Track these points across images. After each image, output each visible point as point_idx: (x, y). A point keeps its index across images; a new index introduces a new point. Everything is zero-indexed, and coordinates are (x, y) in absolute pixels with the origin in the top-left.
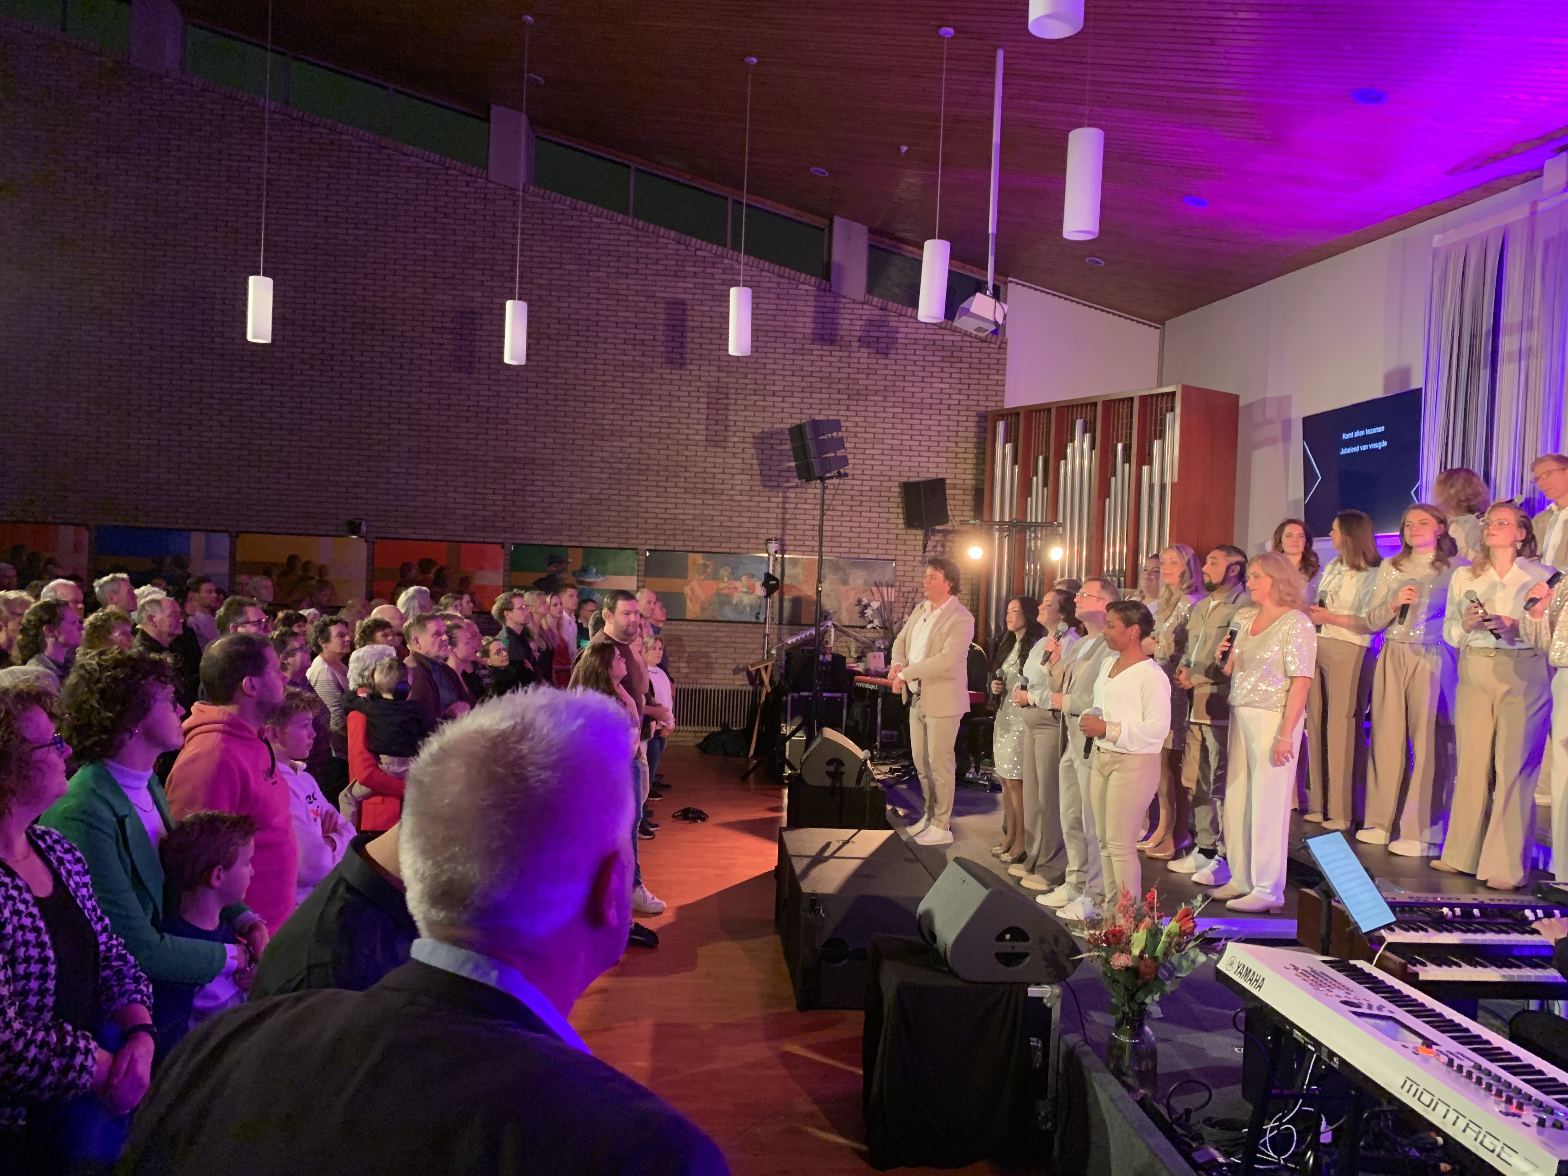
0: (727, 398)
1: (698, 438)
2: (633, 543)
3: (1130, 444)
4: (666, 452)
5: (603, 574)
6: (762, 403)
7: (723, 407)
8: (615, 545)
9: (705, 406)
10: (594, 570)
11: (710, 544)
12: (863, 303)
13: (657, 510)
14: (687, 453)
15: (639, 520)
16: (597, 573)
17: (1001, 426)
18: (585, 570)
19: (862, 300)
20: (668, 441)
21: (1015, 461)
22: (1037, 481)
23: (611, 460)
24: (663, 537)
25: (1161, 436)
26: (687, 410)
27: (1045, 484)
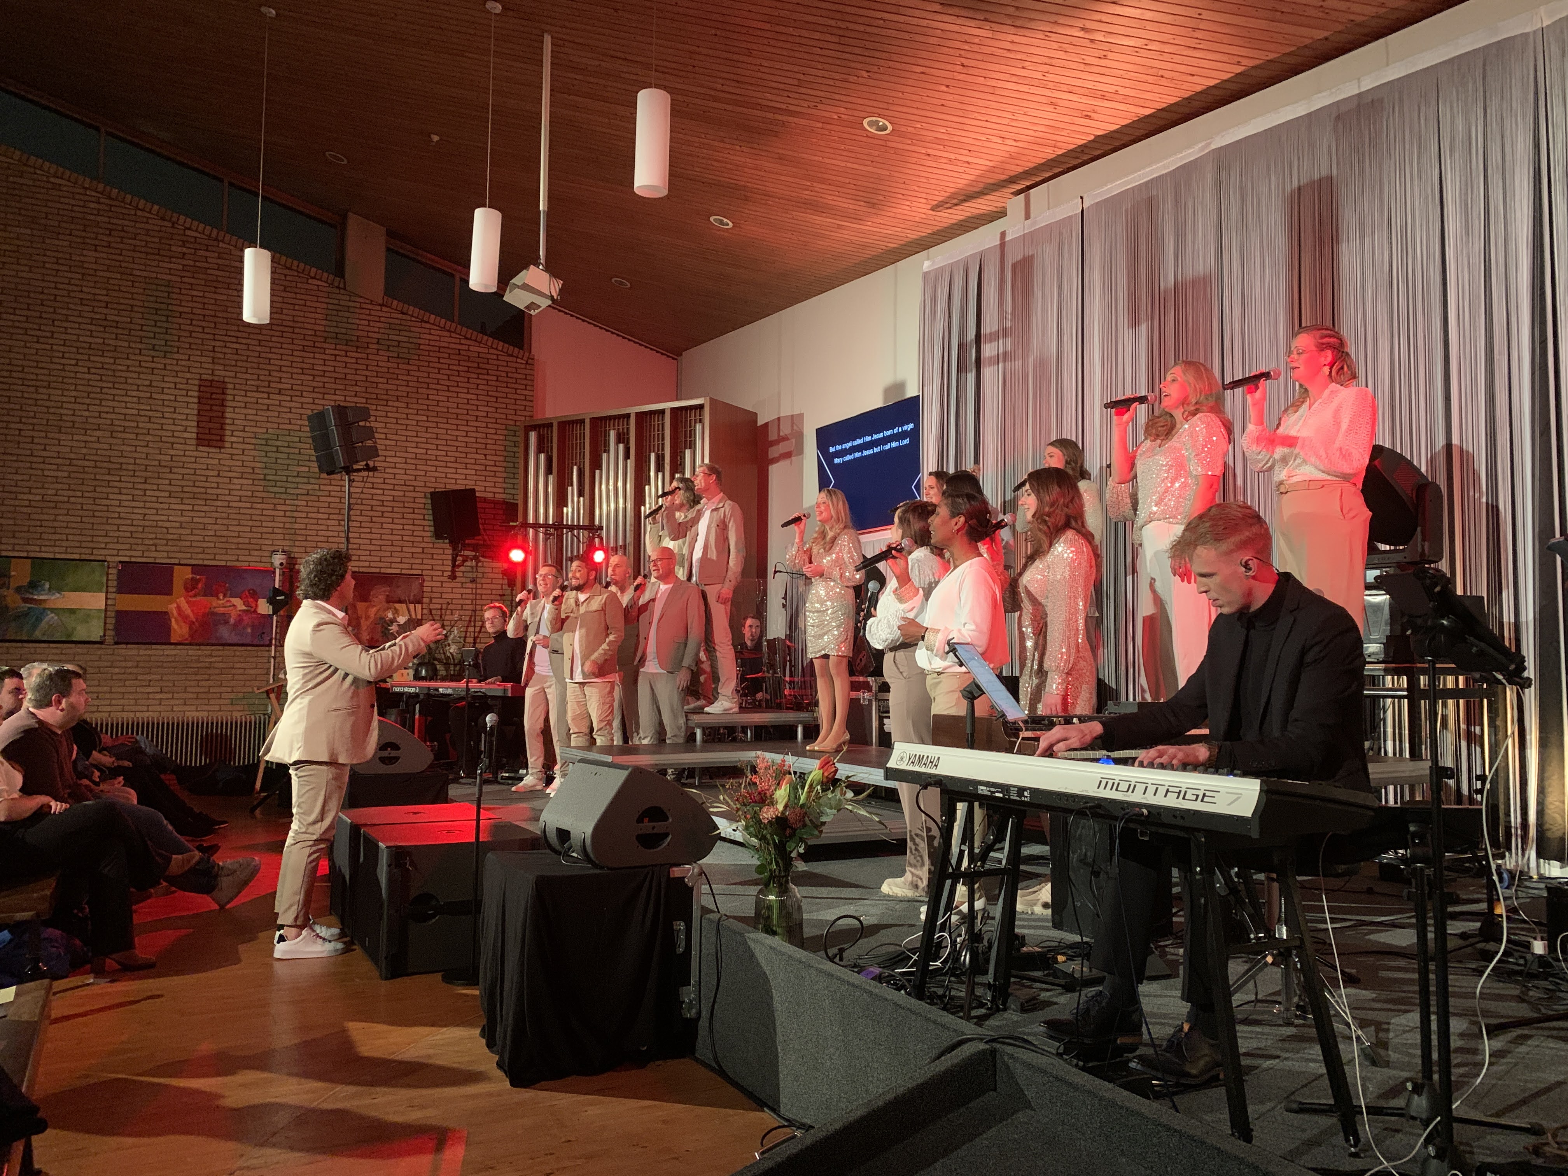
0: (223, 393)
1: (186, 435)
2: (99, 554)
3: (663, 455)
4: (145, 450)
5: (59, 590)
6: (266, 401)
7: (218, 402)
8: (77, 557)
9: (196, 400)
10: (47, 586)
11: (201, 556)
12: (382, 305)
13: (133, 516)
14: (172, 452)
15: (108, 527)
16: (50, 589)
17: (533, 436)
18: (33, 586)
19: (380, 302)
20: (149, 438)
21: (549, 471)
22: (572, 491)
23: (72, 456)
24: (140, 548)
25: (692, 446)
26: (173, 404)
27: (581, 494)
